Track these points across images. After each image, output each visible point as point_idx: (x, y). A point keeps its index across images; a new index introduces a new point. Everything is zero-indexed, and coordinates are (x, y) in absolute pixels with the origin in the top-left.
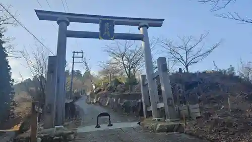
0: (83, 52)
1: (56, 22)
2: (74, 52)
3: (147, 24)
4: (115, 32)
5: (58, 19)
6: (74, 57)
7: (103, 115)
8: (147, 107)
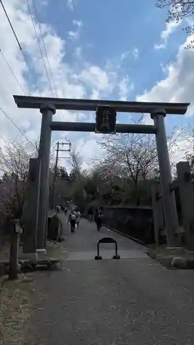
0: (70, 144)
1: (39, 110)
2: (58, 144)
3: (164, 111)
4: (117, 123)
5: (42, 106)
6: (58, 151)
7: (104, 240)
8: (160, 230)
